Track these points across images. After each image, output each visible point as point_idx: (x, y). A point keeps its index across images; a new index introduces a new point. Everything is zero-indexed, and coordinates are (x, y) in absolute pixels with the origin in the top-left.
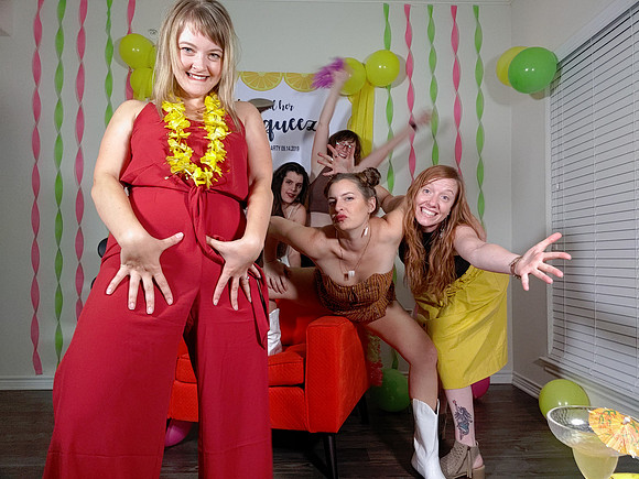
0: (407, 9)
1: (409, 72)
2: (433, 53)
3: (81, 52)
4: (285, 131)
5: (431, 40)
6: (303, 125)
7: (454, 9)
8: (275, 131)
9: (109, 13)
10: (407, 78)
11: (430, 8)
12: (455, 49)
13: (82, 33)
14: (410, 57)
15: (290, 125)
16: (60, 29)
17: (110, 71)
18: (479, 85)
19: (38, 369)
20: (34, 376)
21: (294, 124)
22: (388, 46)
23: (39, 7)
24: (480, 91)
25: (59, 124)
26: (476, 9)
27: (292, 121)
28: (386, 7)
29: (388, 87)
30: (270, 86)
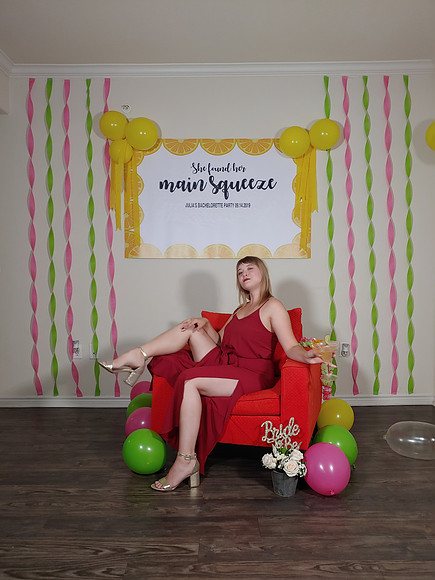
0: (345, 80)
1: (346, 135)
2: (367, 120)
3: (67, 126)
4: (238, 190)
5: (366, 107)
6: (253, 184)
7: (386, 79)
8: (229, 190)
9: (88, 91)
10: (345, 141)
11: (365, 79)
12: (387, 116)
13: (66, 109)
14: (347, 121)
15: (243, 185)
16: (48, 107)
17: (90, 141)
18: (408, 146)
19: (39, 391)
20: (36, 396)
21: (246, 184)
22: (328, 114)
23: (30, 89)
24: (409, 152)
25: (50, 187)
26: (406, 79)
27: (244, 181)
28: (326, 79)
29: (328, 150)
30: (225, 151)
